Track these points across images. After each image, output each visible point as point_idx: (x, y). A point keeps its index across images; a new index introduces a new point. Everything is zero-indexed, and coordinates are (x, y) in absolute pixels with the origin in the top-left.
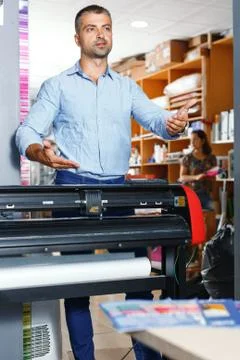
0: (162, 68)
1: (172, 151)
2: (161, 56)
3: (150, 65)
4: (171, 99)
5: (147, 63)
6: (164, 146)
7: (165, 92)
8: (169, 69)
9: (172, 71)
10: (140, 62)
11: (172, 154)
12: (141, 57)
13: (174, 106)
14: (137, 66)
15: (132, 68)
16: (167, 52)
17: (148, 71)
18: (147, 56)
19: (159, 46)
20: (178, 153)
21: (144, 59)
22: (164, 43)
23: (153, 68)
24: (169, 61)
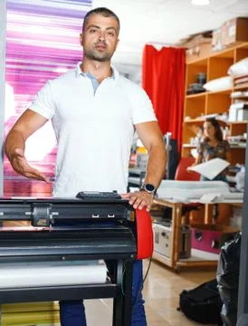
0: (228, 47)
1: (233, 135)
2: (227, 34)
3: (217, 43)
4: (236, 79)
5: (214, 40)
6: (227, 128)
7: (229, 72)
8: (235, 48)
9: (238, 50)
10: (207, 40)
11: (233, 138)
12: (208, 35)
13: (237, 87)
14: (205, 43)
15: (200, 44)
16: (233, 31)
17: (214, 49)
18: (214, 34)
19: (225, 24)
20: (239, 137)
21: (211, 37)
22: (231, 21)
23: (219, 47)
24: (233, 40)
